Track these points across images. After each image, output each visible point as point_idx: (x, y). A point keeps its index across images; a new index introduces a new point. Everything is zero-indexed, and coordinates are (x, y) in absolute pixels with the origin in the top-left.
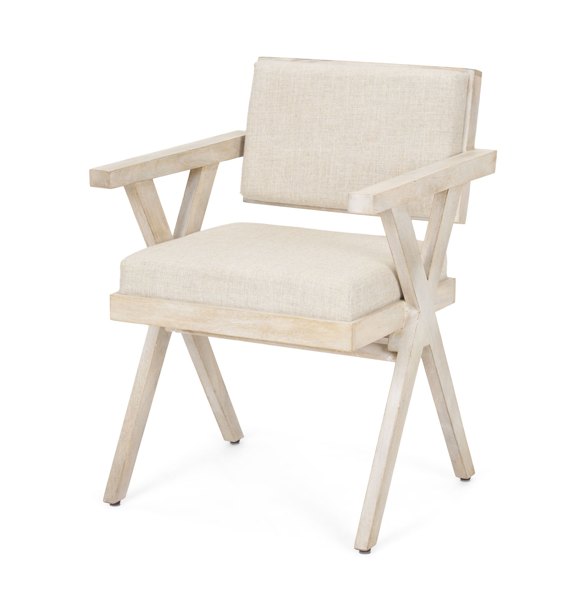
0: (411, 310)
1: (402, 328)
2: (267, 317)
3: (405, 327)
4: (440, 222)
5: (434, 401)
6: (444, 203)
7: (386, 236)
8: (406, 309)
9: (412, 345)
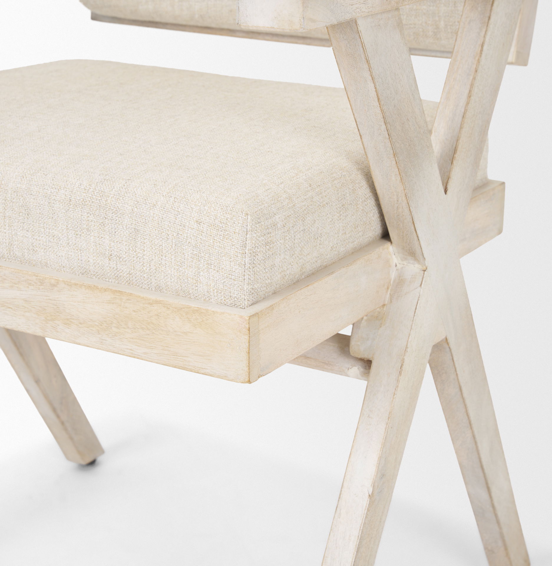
0: (405, 263)
1: (384, 305)
2: (54, 285)
3: (391, 302)
4: (477, 58)
5: (453, 444)
6: (488, 15)
7: (344, 87)
8: (395, 260)
9: (407, 347)
